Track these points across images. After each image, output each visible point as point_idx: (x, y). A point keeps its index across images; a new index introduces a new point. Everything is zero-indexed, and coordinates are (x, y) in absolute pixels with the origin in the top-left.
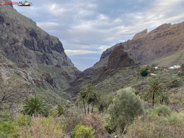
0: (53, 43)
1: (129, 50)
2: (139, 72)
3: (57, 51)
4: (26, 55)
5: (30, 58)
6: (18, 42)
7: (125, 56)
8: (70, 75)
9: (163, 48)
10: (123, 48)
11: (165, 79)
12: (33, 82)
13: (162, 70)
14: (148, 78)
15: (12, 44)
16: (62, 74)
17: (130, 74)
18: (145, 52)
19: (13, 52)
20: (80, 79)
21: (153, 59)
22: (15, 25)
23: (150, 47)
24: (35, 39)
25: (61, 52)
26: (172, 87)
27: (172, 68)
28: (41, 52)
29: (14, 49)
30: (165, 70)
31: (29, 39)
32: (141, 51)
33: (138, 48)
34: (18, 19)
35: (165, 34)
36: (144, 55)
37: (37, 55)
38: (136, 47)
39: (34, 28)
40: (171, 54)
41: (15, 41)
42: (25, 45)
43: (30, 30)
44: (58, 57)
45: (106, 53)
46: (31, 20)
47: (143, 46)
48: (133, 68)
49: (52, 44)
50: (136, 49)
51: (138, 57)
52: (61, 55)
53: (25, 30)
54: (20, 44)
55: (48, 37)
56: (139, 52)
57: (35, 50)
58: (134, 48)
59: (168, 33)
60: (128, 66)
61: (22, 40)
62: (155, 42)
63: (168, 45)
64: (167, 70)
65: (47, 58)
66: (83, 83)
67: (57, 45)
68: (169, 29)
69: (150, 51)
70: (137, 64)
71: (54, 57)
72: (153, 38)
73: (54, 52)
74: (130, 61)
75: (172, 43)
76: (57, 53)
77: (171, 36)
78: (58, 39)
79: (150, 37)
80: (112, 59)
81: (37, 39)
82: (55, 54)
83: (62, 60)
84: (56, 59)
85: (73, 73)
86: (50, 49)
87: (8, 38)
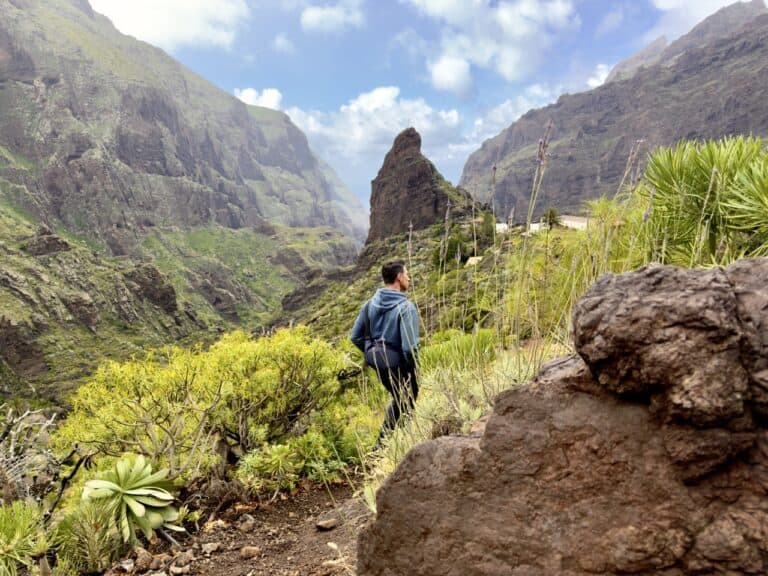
0: (267, 136)
3: (285, 167)
4: (127, 199)
5: (153, 204)
6: (91, 146)
7: (419, 179)
8: (309, 263)
9: (711, 117)
15: (71, 157)
16: (281, 259)
19: (78, 188)
22: (80, 81)
23: (652, 119)
24: (165, 130)
25: (304, 173)
29: (79, 175)
31: (139, 129)
32: (616, 140)
33: (602, 127)
34: (89, 55)
35: (722, 56)
37: (180, 191)
38: (594, 123)
41: (82, 145)
42: (121, 158)
43: (138, 95)
44: (292, 192)
47: (625, 117)
49: (263, 143)
50: (597, 131)
51: (602, 168)
52: (301, 182)
53: (117, 98)
54: (97, 154)
55: (239, 114)
56: (607, 144)
57: (168, 173)
58: (587, 129)
59: (737, 49)
61: (107, 135)
62: (678, 93)
63: (732, 104)
65: (233, 199)
67: (282, 142)
71: (271, 193)
73: (270, 173)
75: (750, 92)
76: (285, 176)
77: (748, 58)
78: (287, 120)
80: (383, 196)
81: (176, 129)
82: (276, 183)
83: (305, 203)
84: (281, 202)
85: (328, 254)
86: (255, 161)
87: (54, 134)
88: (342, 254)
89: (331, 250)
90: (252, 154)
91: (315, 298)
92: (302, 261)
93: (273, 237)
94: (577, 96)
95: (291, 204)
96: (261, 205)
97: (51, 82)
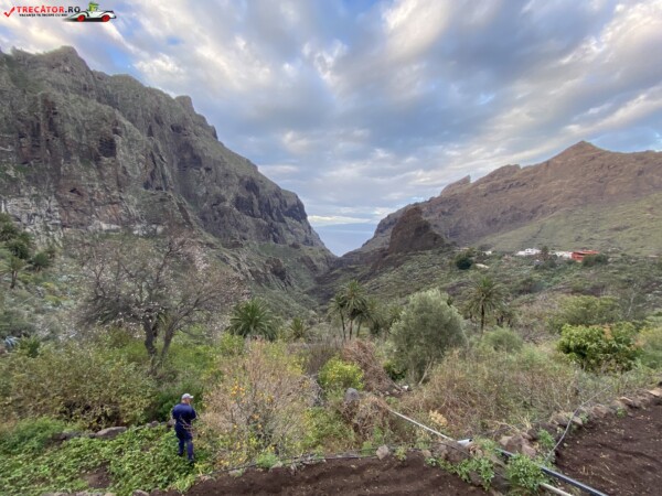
0: (288, 203)
1: (432, 217)
2: (454, 261)
4: (238, 226)
5: (246, 231)
6: (224, 200)
7: (423, 228)
8: (316, 263)
9: (503, 213)
10: (421, 213)
11: (508, 276)
12: (249, 274)
13: (500, 258)
14: (471, 273)
15: (214, 205)
16: (303, 260)
17: (434, 265)
18: (466, 220)
19: (216, 219)
20: (335, 272)
21: (482, 235)
22: (221, 170)
23: (475, 211)
24: (254, 197)
25: (301, 221)
26: (521, 292)
27: (521, 253)
28: (265, 219)
29: (217, 213)
30: (506, 257)
31: (244, 195)
32: (457, 219)
33: (450, 213)
34: (226, 160)
35: (508, 186)
36: (464, 227)
37: (258, 225)
38: (446, 210)
39: (254, 176)
40: (521, 226)
41: (220, 199)
42: (237, 207)
43: (246, 179)
44: (296, 229)
45: (387, 222)
46: (248, 161)
48: (441, 252)
49: (286, 206)
50: (448, 214)
51: (451, 231)
52: (300, 225)
53: (237, 180)
54: (227, 205)
55: (278, 192)
56: (453, 221)
57: (253, 216)
58: (443, 213)
59: (515, 184)
60: (429, 248)
61: (232, 196)
62: (487, 201)
63: (513, 208)
64: (512, 258)
65: (276, 230)
66: (341, 279)
67: (294, 206)
68: (515, 176)
69: (476, 219)
70: (448, 245)
71: (288, 229)
72: (483, 193)
73: (288, 219)
74: (435, 239)
75: (522, 204)
76: (294, 222)
77: (520, 189)
78: (296, 197)
79: (477, 191)
80: (398, 234)
81: (258, 196)
82: (290, 225)
83: (302, 235)
85: (323, 259)
87: (207, 193)
90: (281, 211)
92: (312, 262)
93: (299, 250)
95: (296, 235)
96: (284, 234)
97: (208, 169)
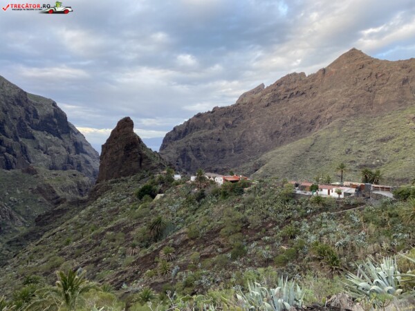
1: (215, 130)
3: (50, 131)
8: (59, 193)
18: (249, 133)
23: (258, 123)
25: (62, 136)
32: (241, 132)
33: (235, 125)
35: (288, 96)
36: (248, 141)
44: (53, 148)
45: (173, 136)
47: (245, 121)
48: (142, 177)
49: (36, 116)
51: (235, 145)
52: (60, 142)
55: (22, 98)
56: (237, 134)
58: (227, 125)
59: (295, 94)
62: (269, 112)
63: (294, 119)
65: (10, 150)
69: (259, 132)
71: (38, 148)
74: (141, 160)
75: (301, 114)
76: (49, 137)
77: (300, 98)
78: (54, 104)
79: (260, 101)
80: (108, 154)
82: (43, 141)
83: (61, 155)
84: (44, 153)
85: (74, 188)
86: (28, 127)
88: (83, 188)
89: (75, 185)
90: (27, 123)
91: (59, 217)
92: (54, 192)
93: (35, 176)
94: (222, 108)
95: (52, 155)
96: (30, 155)
